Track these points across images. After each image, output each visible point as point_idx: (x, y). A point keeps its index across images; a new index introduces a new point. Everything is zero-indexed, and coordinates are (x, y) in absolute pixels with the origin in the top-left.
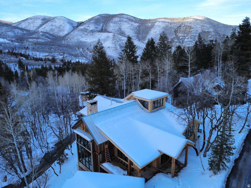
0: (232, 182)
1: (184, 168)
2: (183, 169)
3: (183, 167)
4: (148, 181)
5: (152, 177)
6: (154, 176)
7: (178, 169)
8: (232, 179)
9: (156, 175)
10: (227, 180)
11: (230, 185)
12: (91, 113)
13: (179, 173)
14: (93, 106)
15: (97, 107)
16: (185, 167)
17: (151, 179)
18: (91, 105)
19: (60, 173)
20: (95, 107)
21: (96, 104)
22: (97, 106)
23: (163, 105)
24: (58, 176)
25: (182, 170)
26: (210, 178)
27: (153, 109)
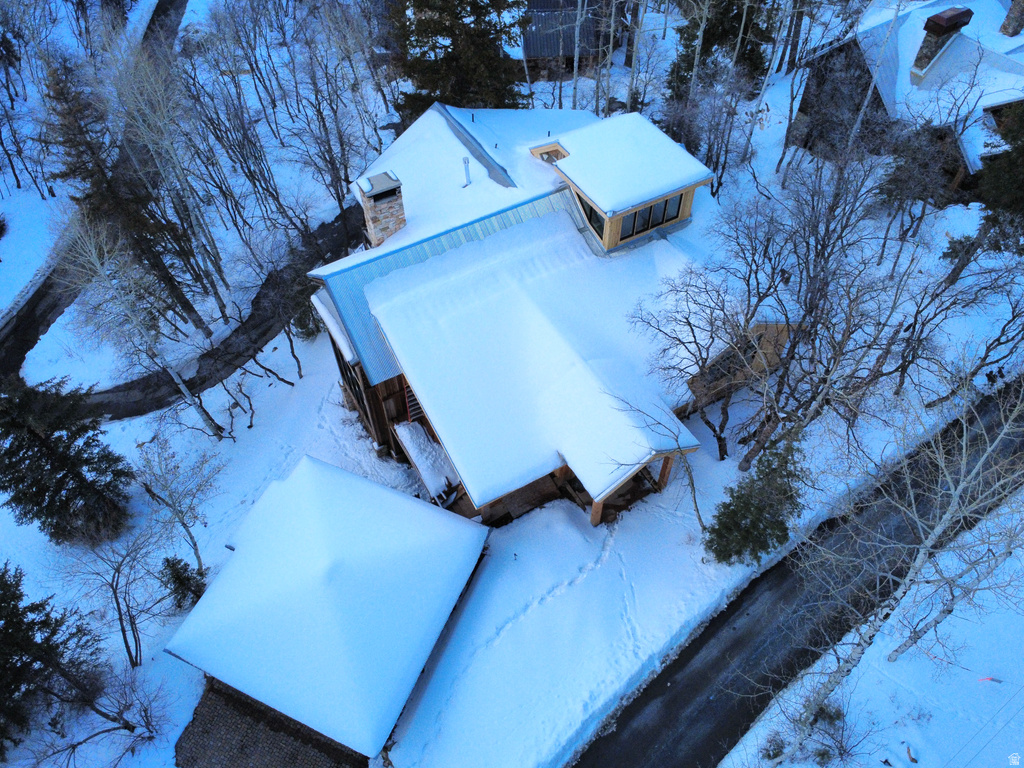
0: (757, 599)
1: (652, 495)
2: (643, 501)
3: (648, 492)
4: (515, 521)
5: (532, 510)
6: (538, 510)
7: (628, 497)
8: (767, 586)
9: (546, 505)
10: (745, 589)
11: (745, 605)
12: (375, 227)
13: (624, 513)
14: (383, 205)
15: (401, 205)
16: (655, 491)
17: (525, 517)
18: (375, 201)
19: (301, 377)
20: (391, 207)
21: (395, 197)
22: (399, 201)
23: (677, 217)
24: (292, 384)
25: (639, 502)
26: (700, 564)
27: (621, 239)
